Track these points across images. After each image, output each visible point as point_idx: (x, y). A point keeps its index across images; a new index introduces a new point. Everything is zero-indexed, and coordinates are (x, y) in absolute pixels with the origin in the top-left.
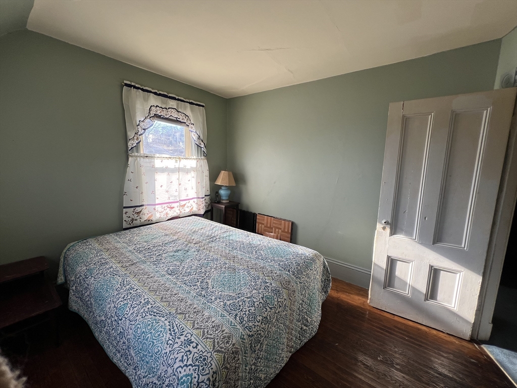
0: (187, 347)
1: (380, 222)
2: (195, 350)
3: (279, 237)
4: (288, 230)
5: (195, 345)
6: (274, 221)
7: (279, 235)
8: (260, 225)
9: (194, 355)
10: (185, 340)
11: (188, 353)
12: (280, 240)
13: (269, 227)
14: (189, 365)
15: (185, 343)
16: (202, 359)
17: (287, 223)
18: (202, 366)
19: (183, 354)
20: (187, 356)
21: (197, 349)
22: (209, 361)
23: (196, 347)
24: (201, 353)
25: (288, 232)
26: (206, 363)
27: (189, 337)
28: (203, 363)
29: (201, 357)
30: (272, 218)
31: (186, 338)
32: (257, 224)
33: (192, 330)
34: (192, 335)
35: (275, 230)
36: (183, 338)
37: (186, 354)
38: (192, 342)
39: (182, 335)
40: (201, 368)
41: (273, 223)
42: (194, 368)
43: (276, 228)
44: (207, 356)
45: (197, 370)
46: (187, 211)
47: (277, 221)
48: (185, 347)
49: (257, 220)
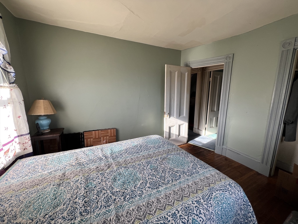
0: (177, 217)
1: (166, 114)
2: (180, 212)
3: (108, 142)
4: (114, 134)
5: (177, 212)
6: (102, 133)
7: (107, 140)
8: (89, 140)
9: (183, 214)
10: (172, 217)
11: (181, 217)
12: (109, 143)
13: (97, 138)
14: (188, 219)
15: (174, 218)
16: (186, 209)
17: (112, 130)
18: (189, 211)
19: (181, 221)
20: (182, 219)
21: (180, 211)
22: (187, 205)
23: (179, 211)
24: (182, 209)
25: (114, 136)
26: (188, 207)
27: (170, 214)
28: (188, 209)
29: (185, 210)
30: (100, 131)
31: (171, 216)
32: (85, 140)
33: (165, 211)
34: (169, 212)
35: (103, 138)
36: (169, 218)
37: (181, 219)
38: (175, 213)
39: (167, 218)
40: (190, 211)
41: (101, 134)
42: (190, 216)
43: (103, 137)
44: (185, 206)
45: (191, 214)
46: (11, 156)
47: (104, 131)
48: (177, 219)
49: (85, 137)
